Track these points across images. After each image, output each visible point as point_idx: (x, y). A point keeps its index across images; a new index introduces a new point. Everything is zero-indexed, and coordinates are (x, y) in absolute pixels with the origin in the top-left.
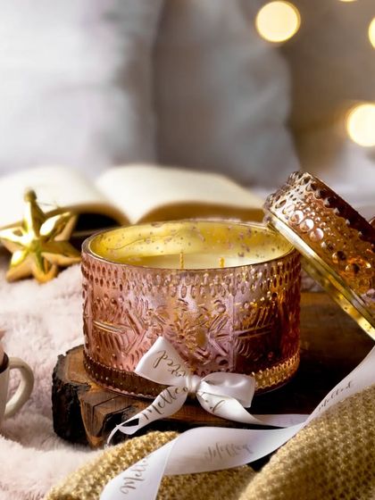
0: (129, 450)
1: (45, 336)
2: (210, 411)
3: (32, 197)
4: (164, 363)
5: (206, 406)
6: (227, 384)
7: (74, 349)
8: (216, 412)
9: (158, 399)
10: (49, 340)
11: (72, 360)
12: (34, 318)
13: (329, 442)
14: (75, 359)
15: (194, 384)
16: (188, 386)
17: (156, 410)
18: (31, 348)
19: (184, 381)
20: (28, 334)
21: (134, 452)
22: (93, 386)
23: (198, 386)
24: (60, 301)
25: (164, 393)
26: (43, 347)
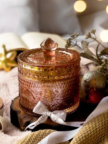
0: (34, 135)
1: (8, 91)
2: (54, 122)
3: (4, 46)
4: (41, 109)
5: (53, 120)
6: (59, 114)
7: (16, 98)
8: (56, 122)
9: (39, 119)
10: (9, 92)
11: (16, 102)
12: (5, 85)
13: (89, 132)
14: (16, 101)
15: (49, 114)
16: (48, 115)
17: (39, 122)
18: (4, 95)
19: (47, 114)
20: (3, 91)
21: (35, 136)
22: (22, 112)
23: (51, 115)
24: (12, 78)
25: (41, 117)
26: (7, 95)
